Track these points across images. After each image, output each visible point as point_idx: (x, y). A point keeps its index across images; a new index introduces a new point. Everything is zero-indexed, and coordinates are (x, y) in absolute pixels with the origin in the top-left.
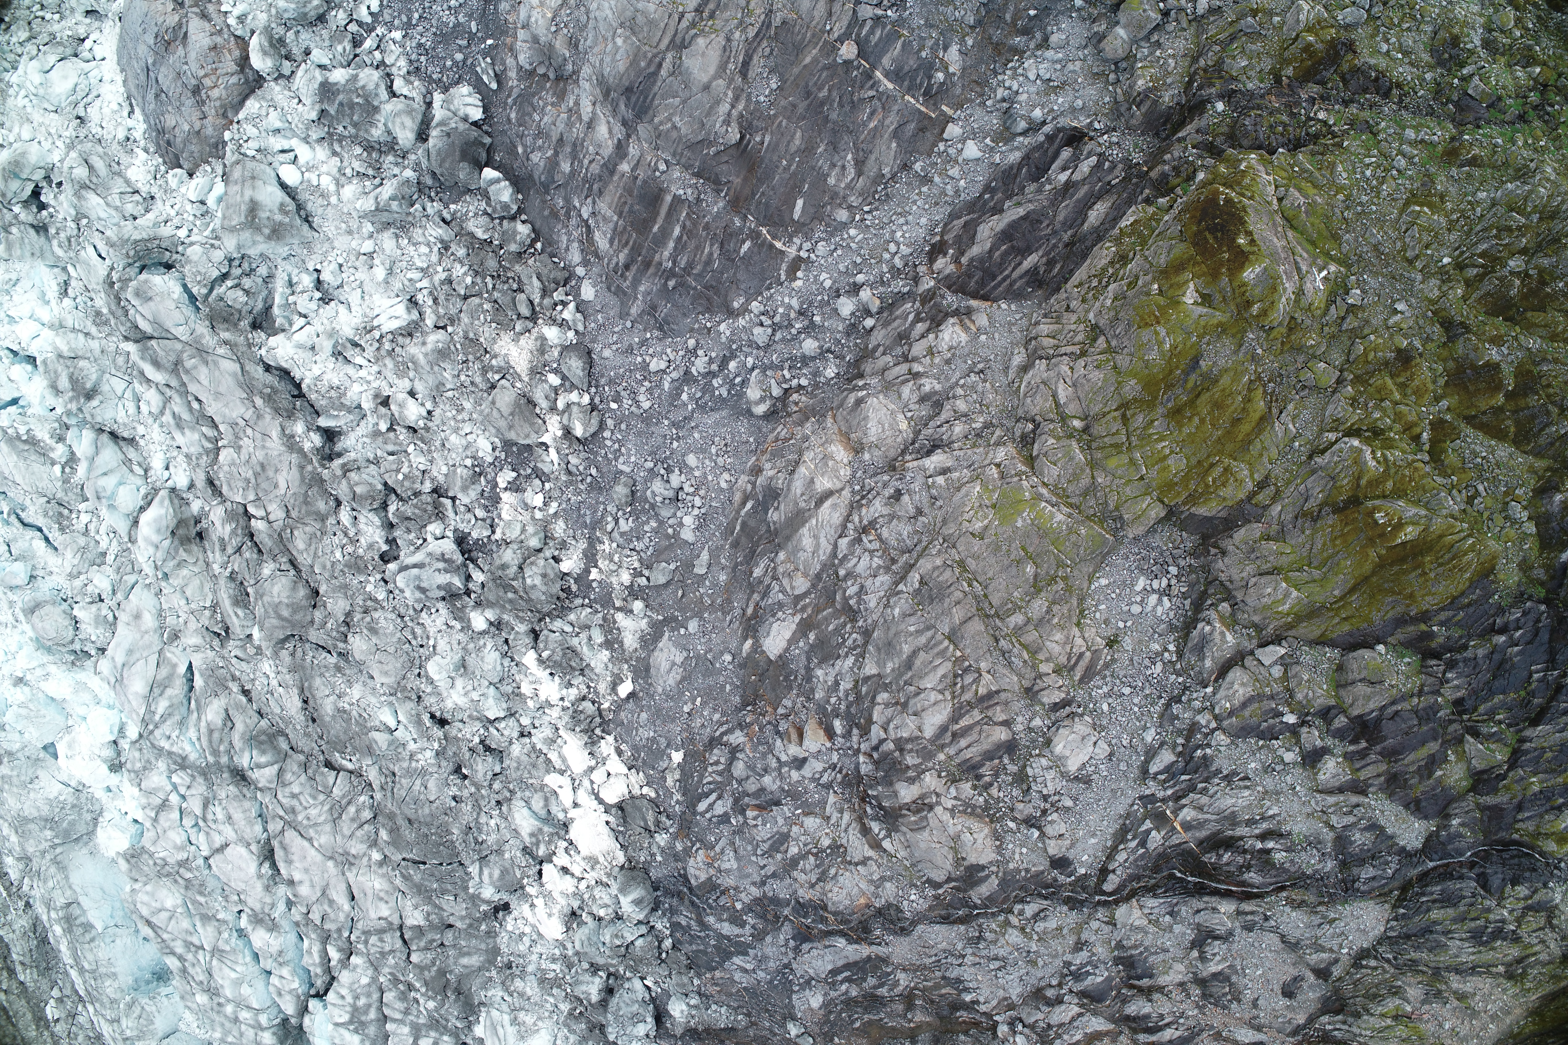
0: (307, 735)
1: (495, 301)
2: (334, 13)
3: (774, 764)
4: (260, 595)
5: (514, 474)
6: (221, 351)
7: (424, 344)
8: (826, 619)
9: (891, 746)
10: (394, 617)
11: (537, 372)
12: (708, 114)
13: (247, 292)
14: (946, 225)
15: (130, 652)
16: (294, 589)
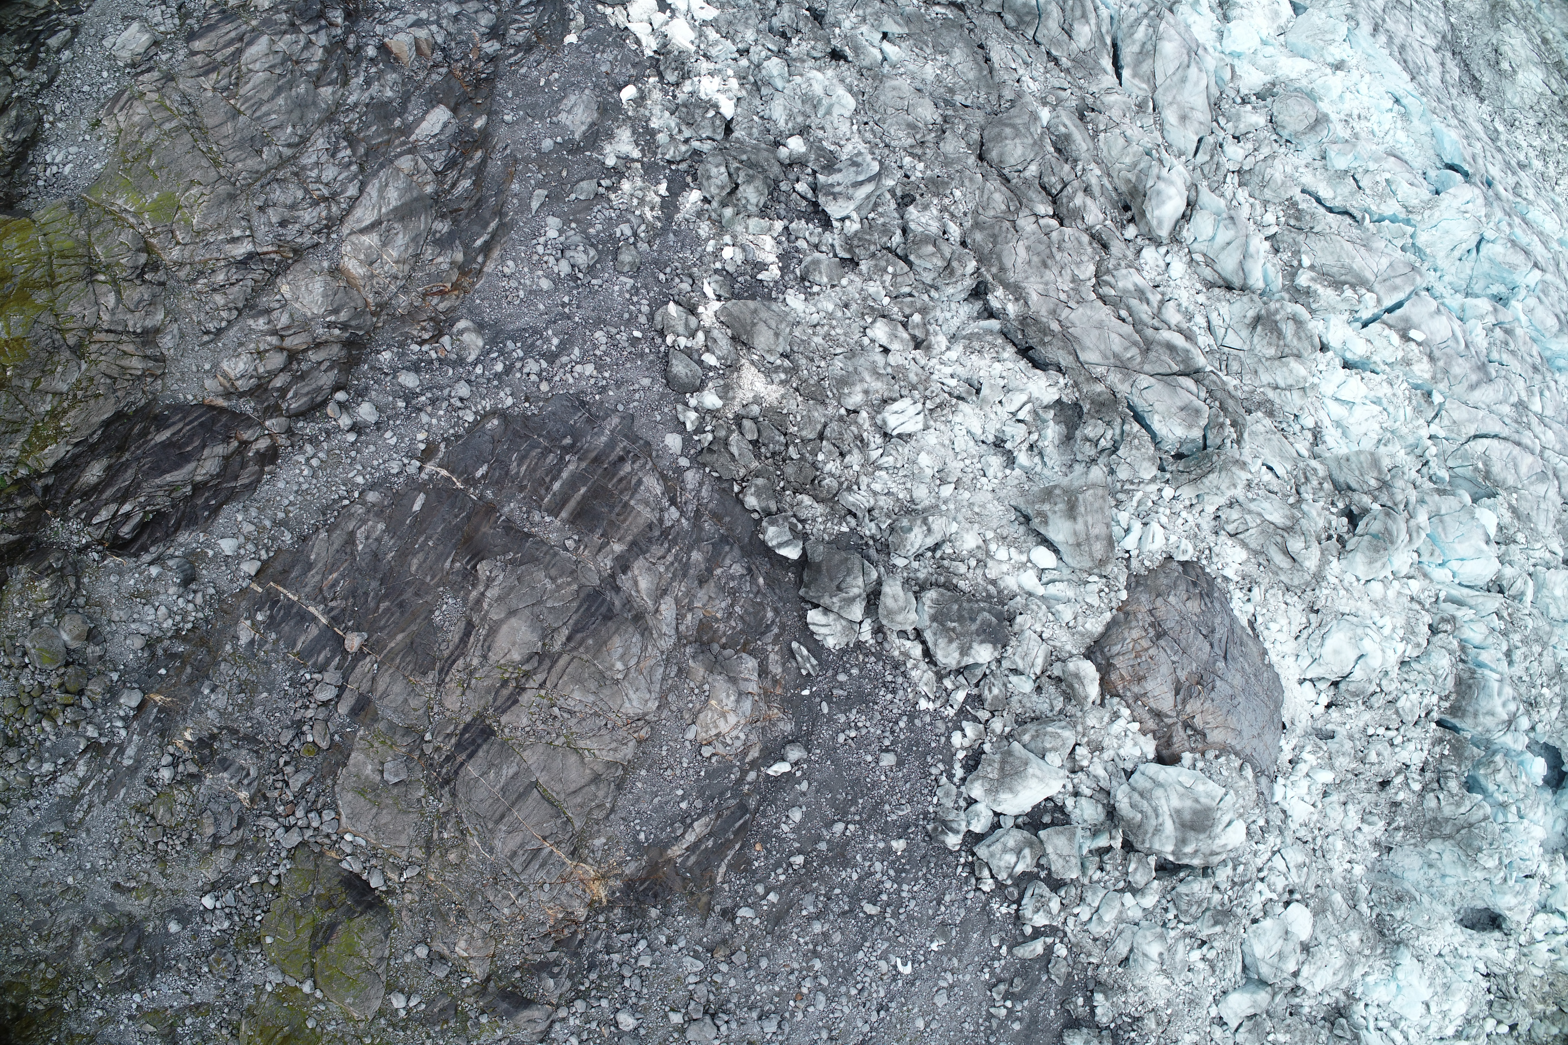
0: (985, 30)
1: (785, 435)
2: (1007, 730)
3: (444, 22)
4: (1038, 144)
5: (759, 277)
6: (1100, 370)
7: (866, 392)
8: (379, 135)
9: (304, 28)
10: (893, 143)
11: (732, 367)
12: (512, 588)
13: (1087, 439)
14: (259, 481)
15: (1184, 80)
16: (1001, 155)
